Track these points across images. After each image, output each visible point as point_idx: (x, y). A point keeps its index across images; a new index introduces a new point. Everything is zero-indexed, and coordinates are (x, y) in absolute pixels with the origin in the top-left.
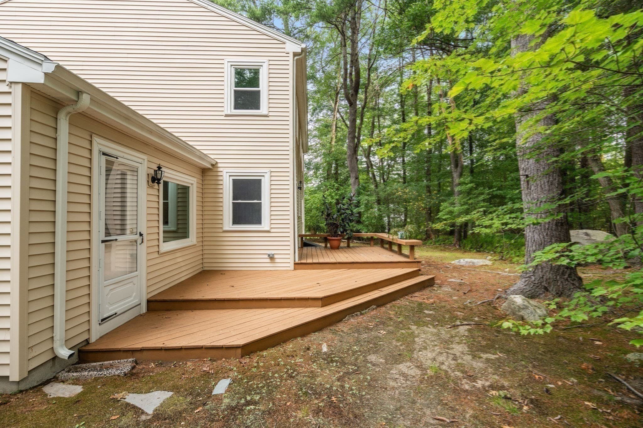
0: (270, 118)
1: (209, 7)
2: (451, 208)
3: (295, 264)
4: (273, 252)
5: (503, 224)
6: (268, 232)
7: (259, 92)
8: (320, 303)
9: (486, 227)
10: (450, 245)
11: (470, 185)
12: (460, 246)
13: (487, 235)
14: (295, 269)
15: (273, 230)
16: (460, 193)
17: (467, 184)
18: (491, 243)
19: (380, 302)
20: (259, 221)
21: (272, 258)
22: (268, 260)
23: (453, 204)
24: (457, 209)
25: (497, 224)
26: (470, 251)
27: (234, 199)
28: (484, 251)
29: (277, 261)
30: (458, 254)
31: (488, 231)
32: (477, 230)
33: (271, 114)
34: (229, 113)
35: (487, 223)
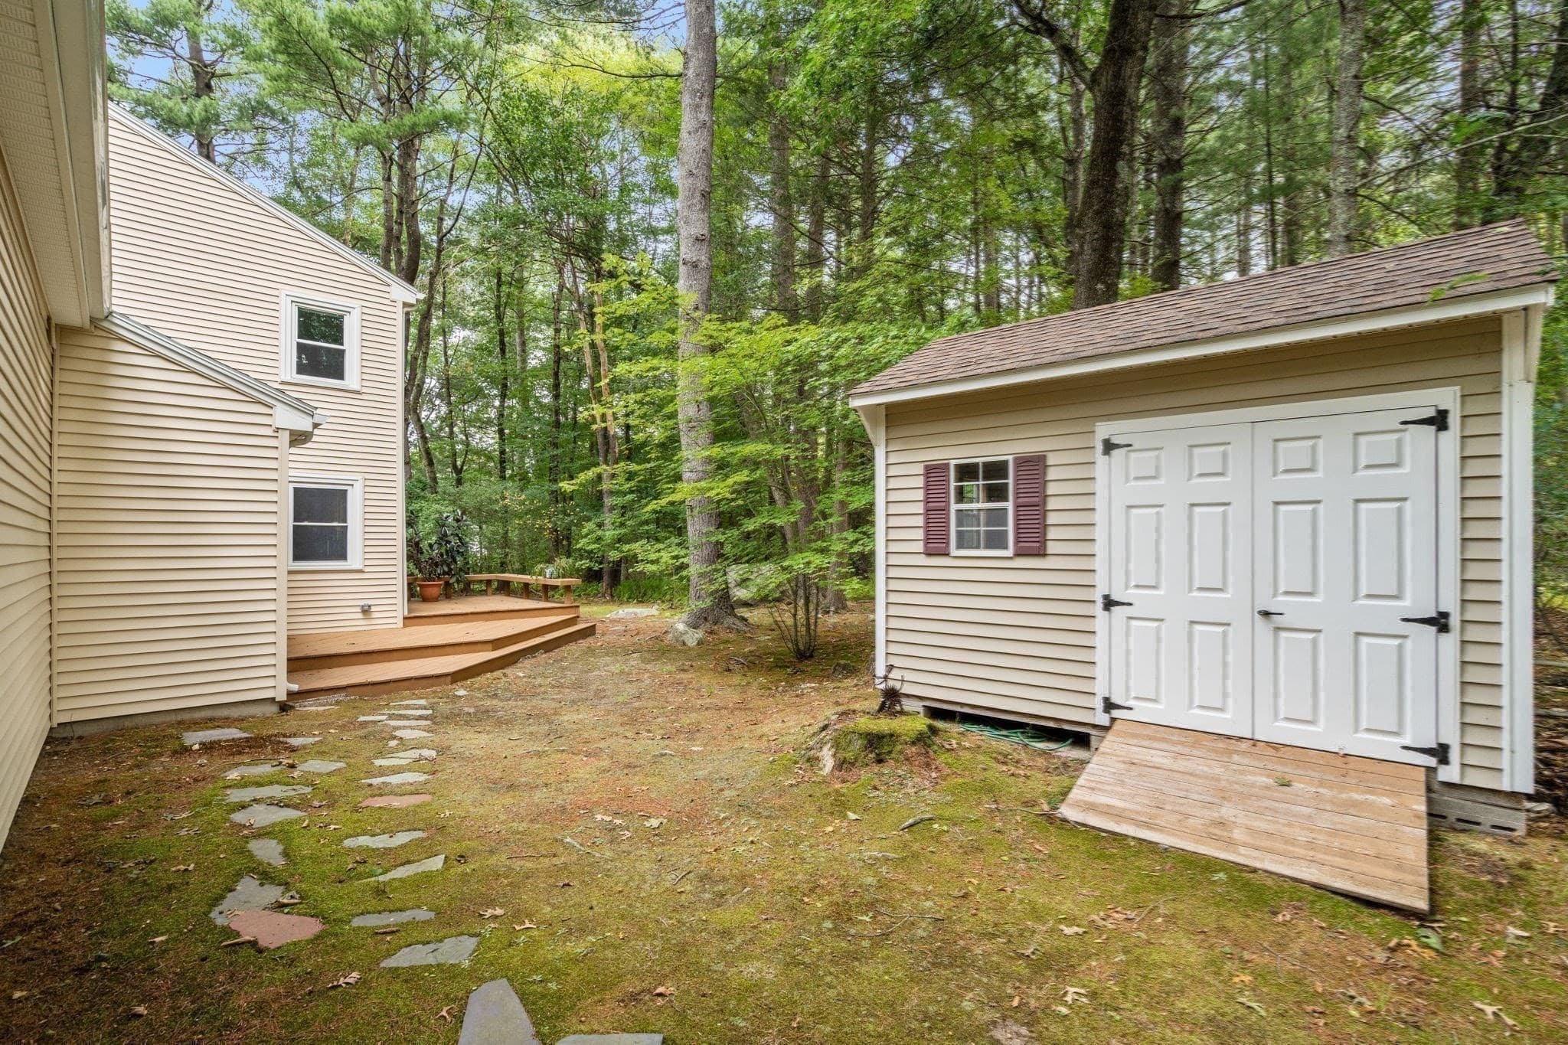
0: (364, 397)
1: (249, 197)
2: (600, 533)
3: (405, 618)
4: (370, 602)
5: (674, 558)
6: (361, 571)
7: (343, 351)
8: (490, 646)
9: (652, 562)
10: (595, 595)
11: (630, 497)
12: (612, 596)
13: (653, 574)
14: (405, 626)
15: (367, 569)
16: (612, 508)
17: (625, 494)
18: (657, 588)
19: (548, 647)
20: (343, 556)
21: (366, 611)
22: (360, 616)
23: (600, 525)
24: (609, 534)
25: (665, 557)
26: (628, 602)
27: (295, 520)
28: (648, 601)
29: (374, 615)
30: (610, 607)
31: (654, 568)
32: (640, 567)
33: (365, 390)
34: (288, 379)
35: (653, 556)
